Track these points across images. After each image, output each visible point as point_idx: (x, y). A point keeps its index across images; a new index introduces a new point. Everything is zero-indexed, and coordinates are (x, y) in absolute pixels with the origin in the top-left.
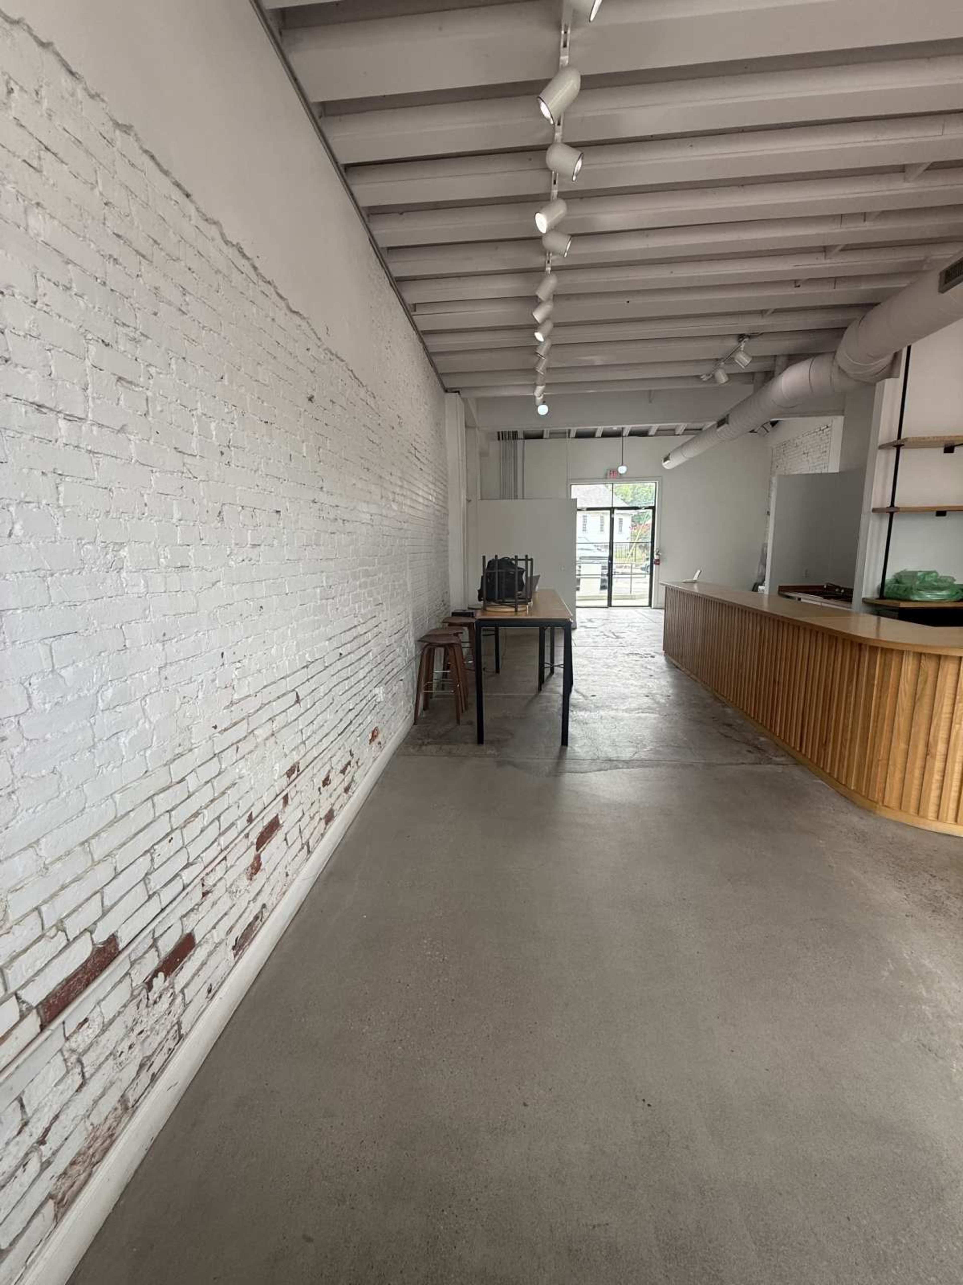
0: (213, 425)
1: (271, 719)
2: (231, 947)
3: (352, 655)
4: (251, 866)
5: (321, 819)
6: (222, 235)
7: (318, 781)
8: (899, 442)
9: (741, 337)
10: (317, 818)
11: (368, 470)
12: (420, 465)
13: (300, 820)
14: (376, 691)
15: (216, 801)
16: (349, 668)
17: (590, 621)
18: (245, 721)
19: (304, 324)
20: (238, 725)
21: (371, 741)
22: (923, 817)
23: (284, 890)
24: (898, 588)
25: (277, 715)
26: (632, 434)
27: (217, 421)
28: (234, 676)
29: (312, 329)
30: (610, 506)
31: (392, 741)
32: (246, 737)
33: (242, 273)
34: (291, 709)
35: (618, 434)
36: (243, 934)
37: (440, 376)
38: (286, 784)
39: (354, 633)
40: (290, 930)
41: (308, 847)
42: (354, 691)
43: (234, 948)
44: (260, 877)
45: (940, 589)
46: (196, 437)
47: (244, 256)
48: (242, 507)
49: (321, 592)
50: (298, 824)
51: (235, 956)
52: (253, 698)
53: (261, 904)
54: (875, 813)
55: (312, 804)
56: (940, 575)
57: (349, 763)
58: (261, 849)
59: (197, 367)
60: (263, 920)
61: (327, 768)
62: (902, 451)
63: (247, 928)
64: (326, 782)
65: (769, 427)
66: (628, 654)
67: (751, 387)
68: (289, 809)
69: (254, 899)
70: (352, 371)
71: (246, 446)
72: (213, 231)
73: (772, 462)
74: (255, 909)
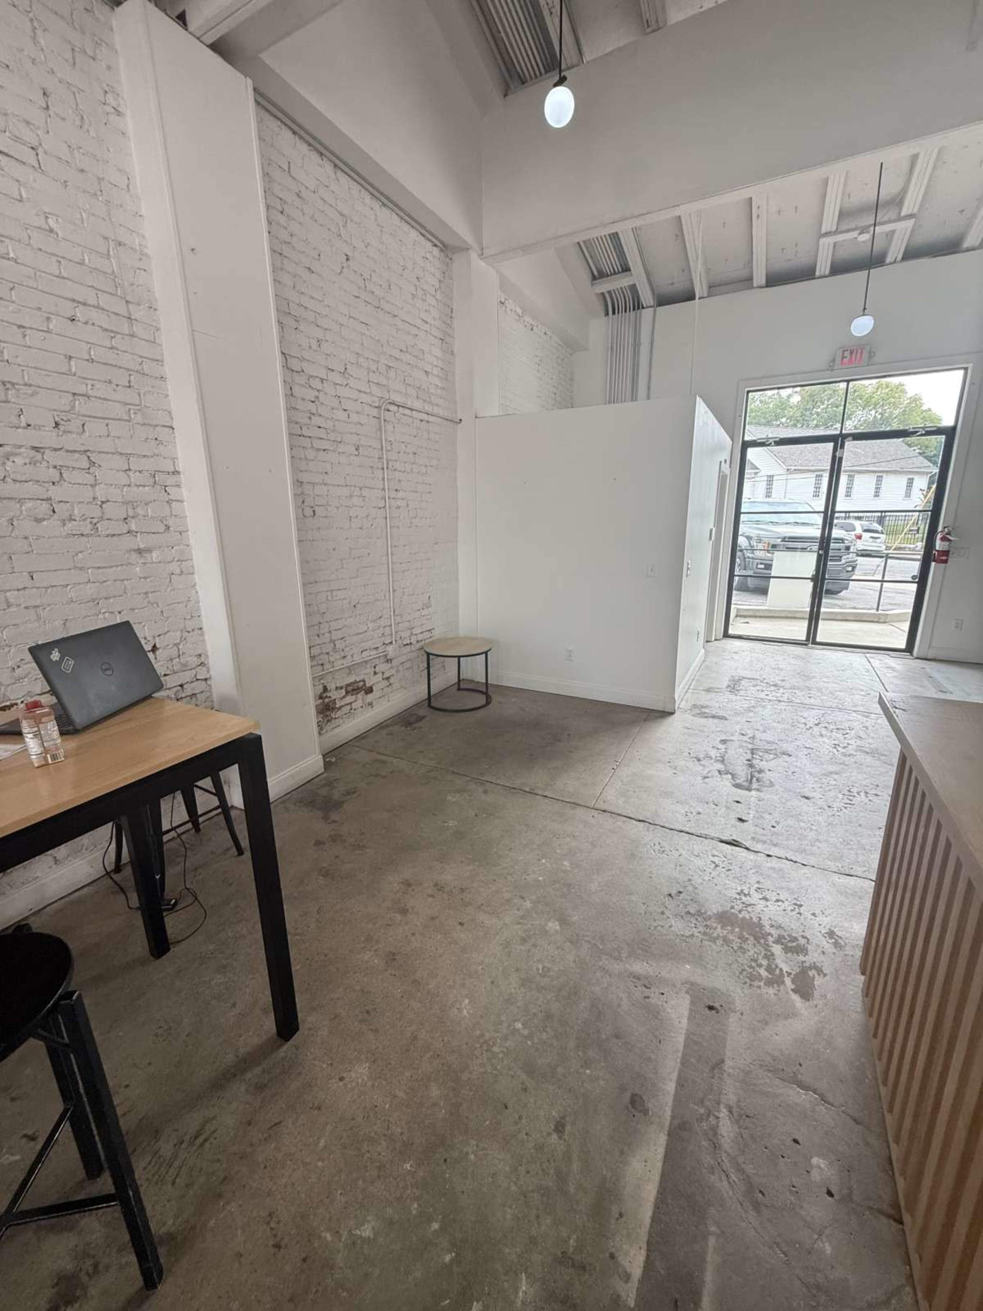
26: (913, 254)
30: (836, 432)
35: (876, 261)
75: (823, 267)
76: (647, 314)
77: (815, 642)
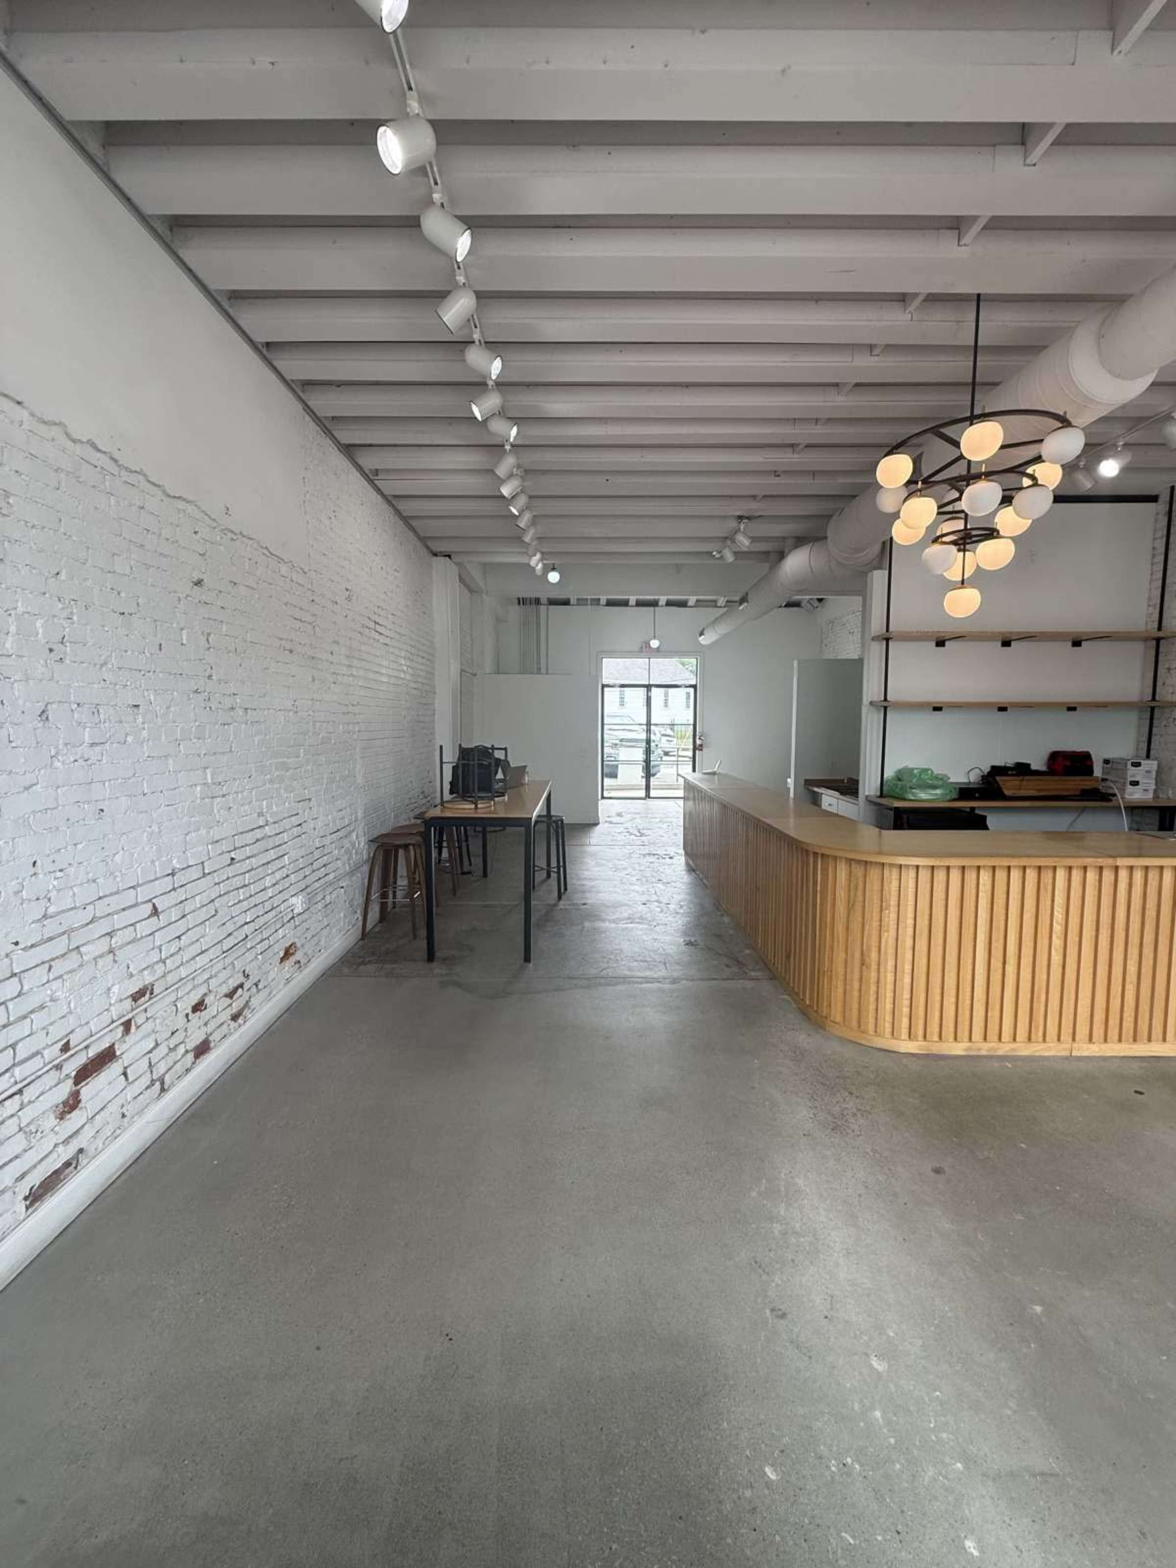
0: (39, 624)
1: (110, 934)
2: (21, 1197)
3: (253, 860)
4: (63, 1102)
5: (187, 1052)
6: (68, 435)
7: (186, 1005)
8: (887, 635)
9: (740, 518)
10: (181, 1050)
11: (291, 652)
12: (382, 639)
13: (150, 1052)
14: (294, 900)
15: (11, 1027)
16: (247, 875)
17: (619, 815)
18: (66, 936)
19: (190, 508)
20: (53, 942)
21: (282, 960)
22: (863, 1032)
23: (115, 1134)
24: (897, 785)
25: (119, 930)
26: (669, 604)
27: (46, 618)
28: (51, 887)
29: (203, 511)
30: (647, 683)
31: (319, 960)
32: (66, 954)
33: (96, 467)
34: (143, 922)
35: (654, 604)
36: (41, 1183)
37: (423, 540)
38: (129, 1008)
39: (258, 834)
40: (119, 1182)
41: (162, 1083)
42: (253, 901)
43: (26, 1198)
44: (77, 1118)
45: (935, 787)
46: (12, 636)
47: (99, 450)
48: (78, 704)
49: (201, 791)
50: (148, 1056)
51: (27, 1208)
52: (80, 910)
53: (77, 1148)
54: (825, 1030)
55: (173, 1034)
56: (935, 773)
57: (241, 986)
58: (83, 1084)
59: (20, 566)
60: (79, 1168)
61: (203, 990)
62: (891, 643)
63: (50, 1176)
64: (198, 1007)
65: (816, 604)
66: (644, 855)
67: (767, 565)
68: (131, 1039)
69: (66, 1142)
70: (266, 548)
71: (89, 639)
72: (55, 432)
73: (822, 642)
74: (65, 1154)
75: (632, 602)
76: (543, 608)
77: (649, 797)
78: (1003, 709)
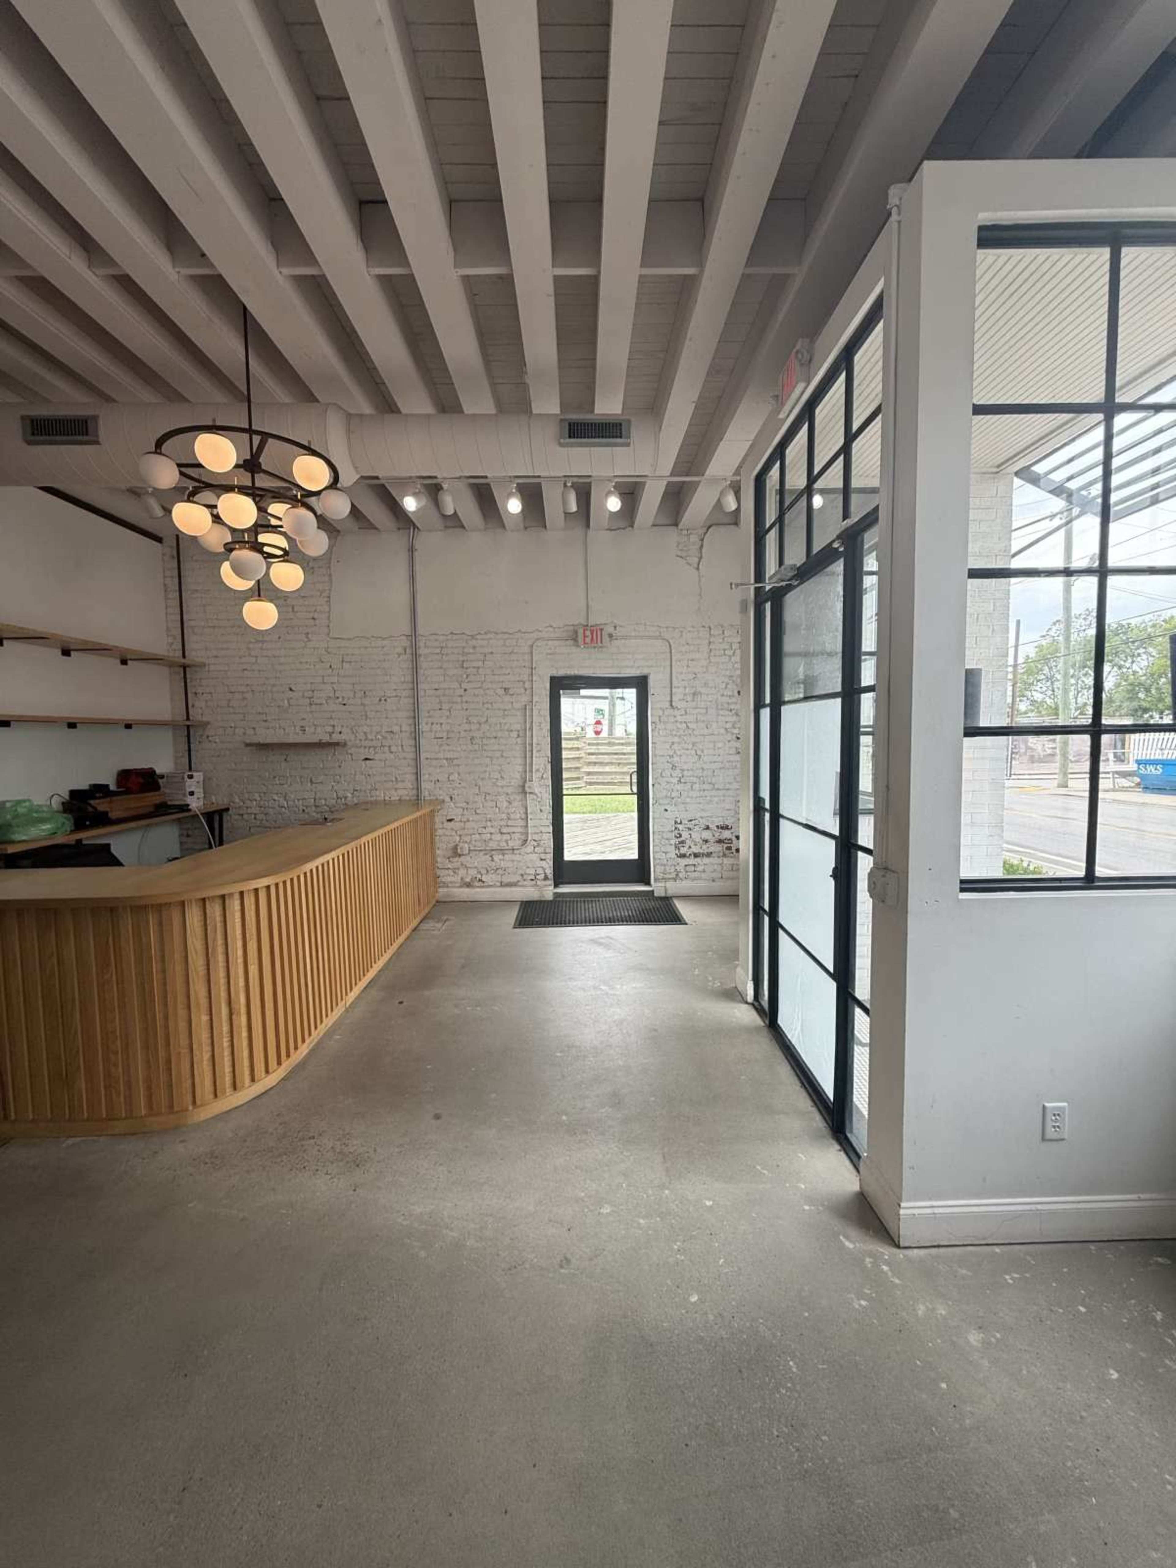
78: (72, 725)
